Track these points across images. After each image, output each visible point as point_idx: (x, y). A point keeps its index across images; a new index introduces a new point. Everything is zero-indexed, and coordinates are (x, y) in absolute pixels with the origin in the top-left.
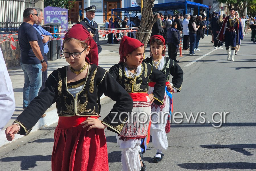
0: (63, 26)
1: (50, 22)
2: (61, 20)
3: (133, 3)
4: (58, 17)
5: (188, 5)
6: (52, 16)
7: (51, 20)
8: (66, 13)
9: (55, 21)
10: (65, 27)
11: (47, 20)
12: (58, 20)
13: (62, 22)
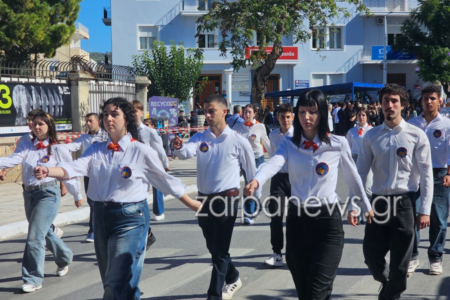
0: (172, 120)
1: (156, 116)
2: (169, 112)
3: (297, 82)
4: (166, 109)
5: (355, 88)
6: (158, 109)
7: (157, 113)
8: (175, 103)
9: (162, 114)
10: (174, 121)
11: (153, 113)
12: (166, 112)
13: (171, 115)
